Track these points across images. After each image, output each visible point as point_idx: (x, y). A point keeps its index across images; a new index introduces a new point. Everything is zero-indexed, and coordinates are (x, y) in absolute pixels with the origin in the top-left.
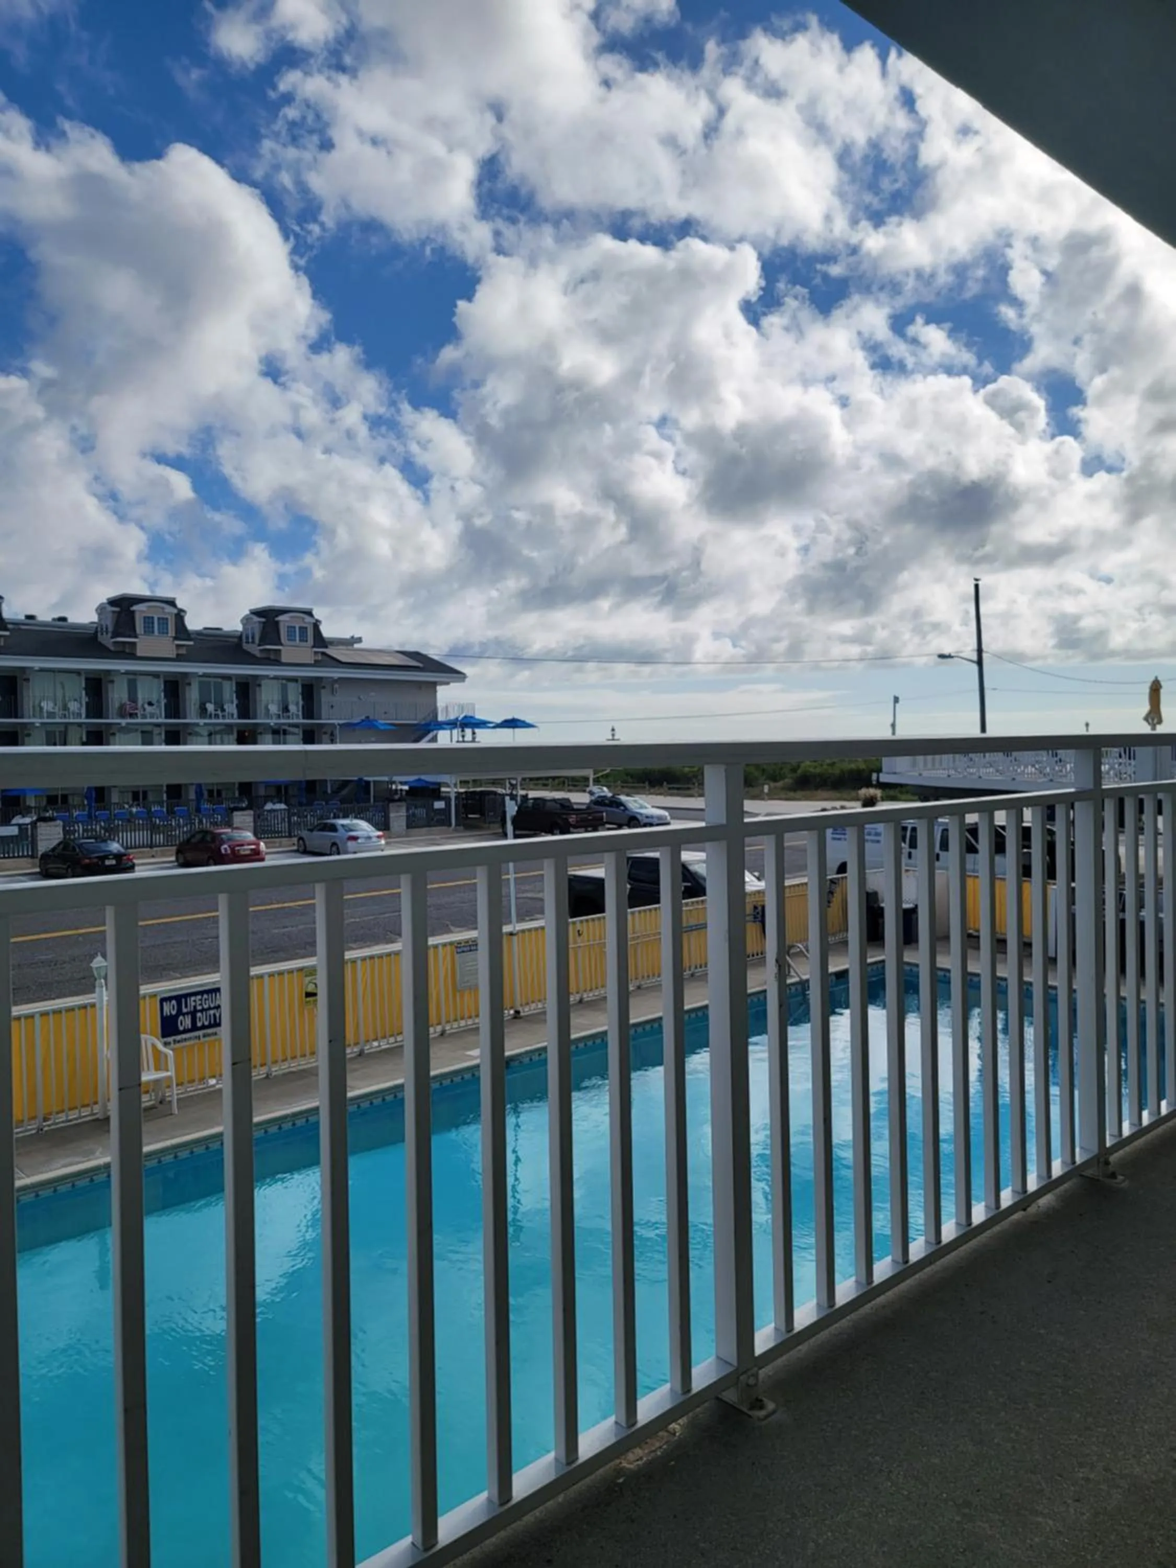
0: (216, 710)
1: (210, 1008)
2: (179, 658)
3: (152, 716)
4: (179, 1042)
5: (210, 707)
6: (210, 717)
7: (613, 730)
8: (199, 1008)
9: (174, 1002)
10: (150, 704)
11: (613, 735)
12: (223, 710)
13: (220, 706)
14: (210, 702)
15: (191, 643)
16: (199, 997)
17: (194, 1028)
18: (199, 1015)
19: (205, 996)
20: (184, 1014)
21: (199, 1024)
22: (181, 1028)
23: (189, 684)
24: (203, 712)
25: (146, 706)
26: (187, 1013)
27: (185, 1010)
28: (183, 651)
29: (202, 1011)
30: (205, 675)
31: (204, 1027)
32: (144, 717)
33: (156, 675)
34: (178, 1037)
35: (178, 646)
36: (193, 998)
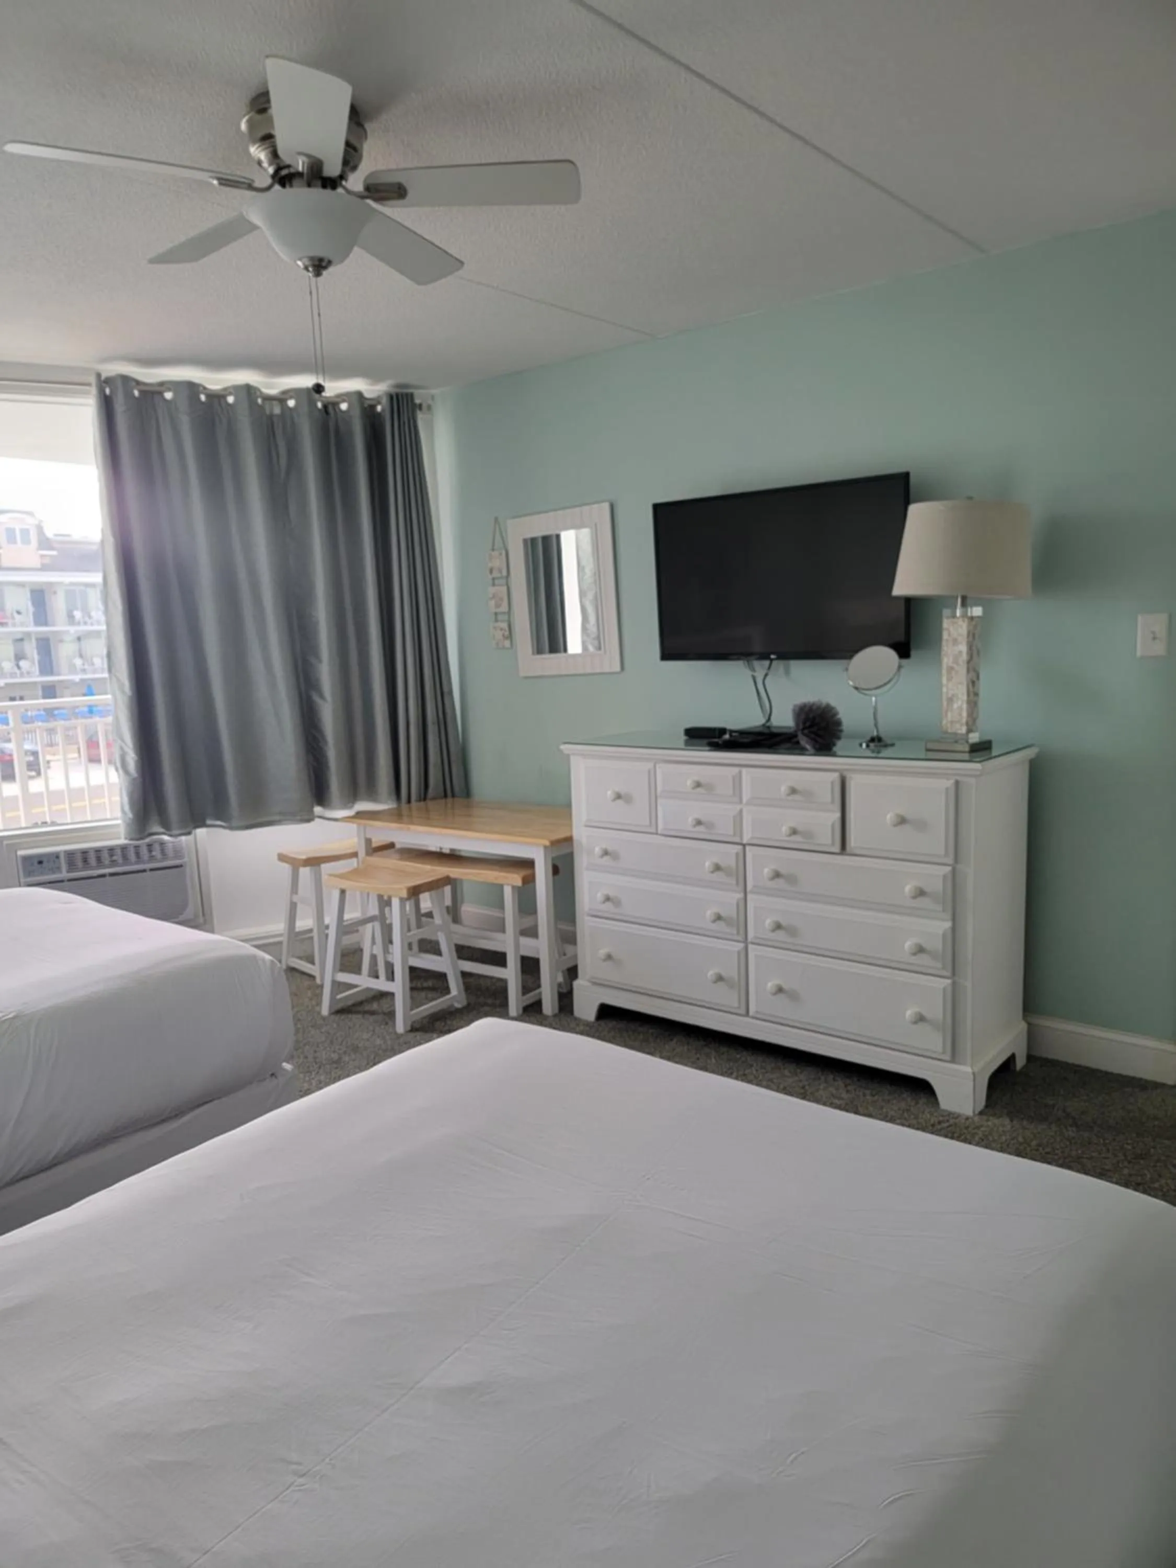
0: (83, 617)
2: (44, 568)
3: (22, 624)
5: (78, 614)
6: (79, 624)
10: (19, 613)
12: (90, 617)
13: (87, 613)
14: (77, 609)
15: (54, 553)
23: (55, 593)
24: (71, 618)
25: (16, 615)
28: (47, 561)
30: (72, 584)
32: (14, 625)
33: (21, 585)
35: (42, 556)
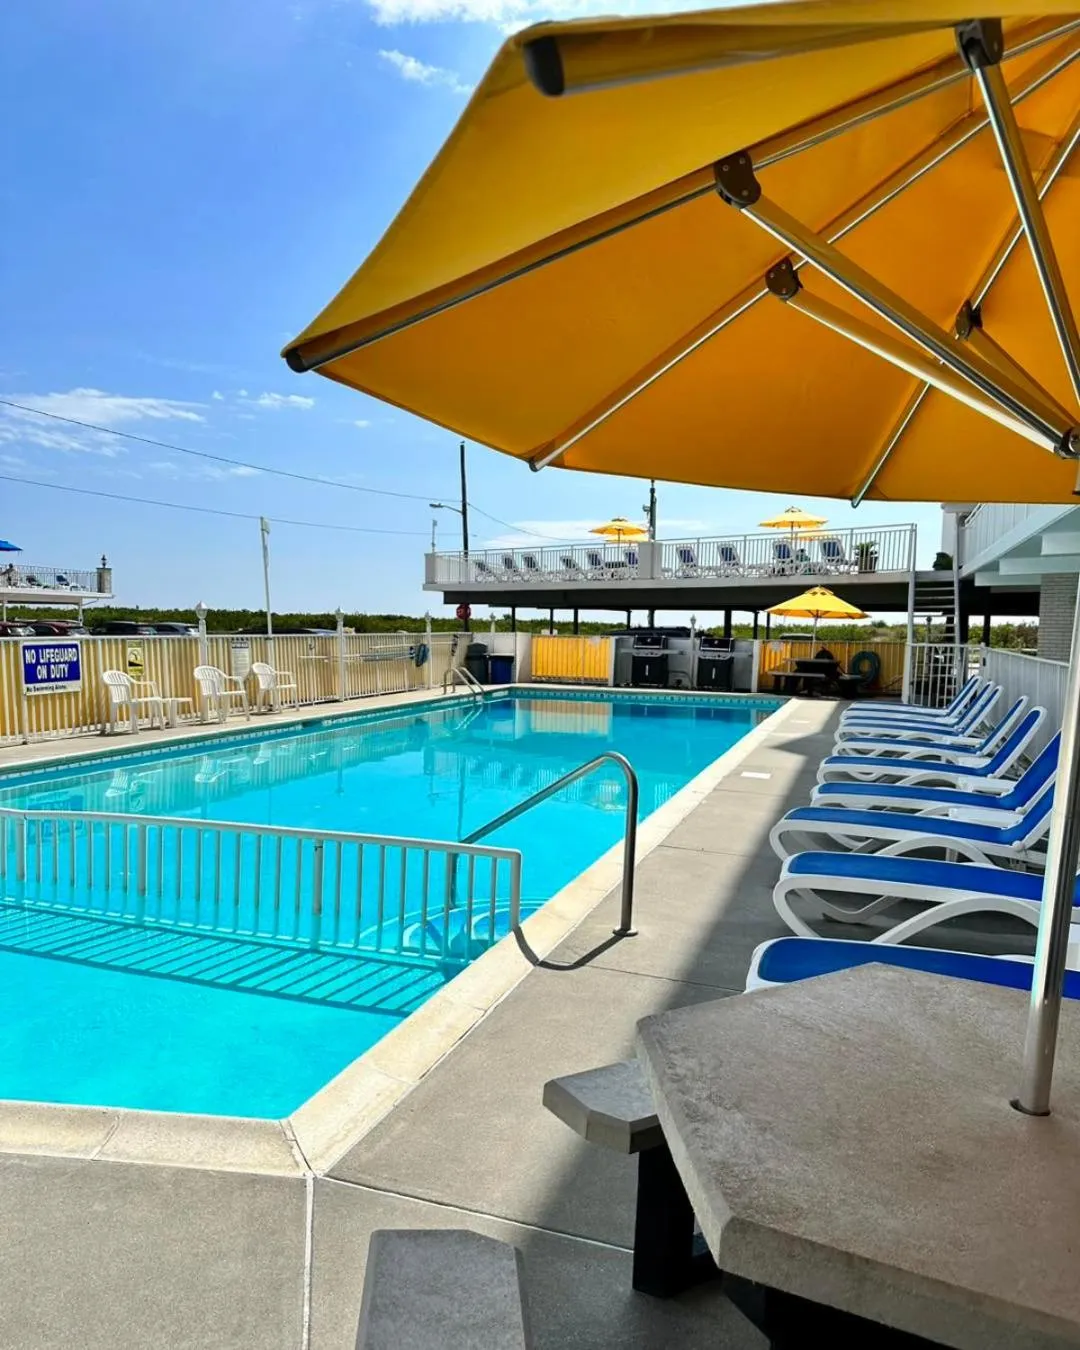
1: (60, 663)
4: (38, 689)
7: (104, 559)
8: (52, 660)
9: (33, 651)
11: (104, 565)
16: (52, 650)
17: (49, 679)
18: (52, 667)
19: (57, 650)
20: (41, 664)
21: (53, 676)
22: (39, 677)
26: (44, 664)
27: (42, 661)
29: (55, 663)
31: (56, 680)
34: (38, 685)
36: (48, 650)
